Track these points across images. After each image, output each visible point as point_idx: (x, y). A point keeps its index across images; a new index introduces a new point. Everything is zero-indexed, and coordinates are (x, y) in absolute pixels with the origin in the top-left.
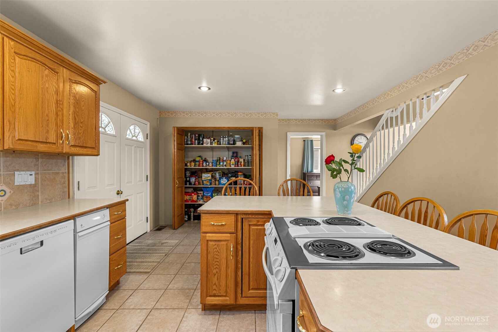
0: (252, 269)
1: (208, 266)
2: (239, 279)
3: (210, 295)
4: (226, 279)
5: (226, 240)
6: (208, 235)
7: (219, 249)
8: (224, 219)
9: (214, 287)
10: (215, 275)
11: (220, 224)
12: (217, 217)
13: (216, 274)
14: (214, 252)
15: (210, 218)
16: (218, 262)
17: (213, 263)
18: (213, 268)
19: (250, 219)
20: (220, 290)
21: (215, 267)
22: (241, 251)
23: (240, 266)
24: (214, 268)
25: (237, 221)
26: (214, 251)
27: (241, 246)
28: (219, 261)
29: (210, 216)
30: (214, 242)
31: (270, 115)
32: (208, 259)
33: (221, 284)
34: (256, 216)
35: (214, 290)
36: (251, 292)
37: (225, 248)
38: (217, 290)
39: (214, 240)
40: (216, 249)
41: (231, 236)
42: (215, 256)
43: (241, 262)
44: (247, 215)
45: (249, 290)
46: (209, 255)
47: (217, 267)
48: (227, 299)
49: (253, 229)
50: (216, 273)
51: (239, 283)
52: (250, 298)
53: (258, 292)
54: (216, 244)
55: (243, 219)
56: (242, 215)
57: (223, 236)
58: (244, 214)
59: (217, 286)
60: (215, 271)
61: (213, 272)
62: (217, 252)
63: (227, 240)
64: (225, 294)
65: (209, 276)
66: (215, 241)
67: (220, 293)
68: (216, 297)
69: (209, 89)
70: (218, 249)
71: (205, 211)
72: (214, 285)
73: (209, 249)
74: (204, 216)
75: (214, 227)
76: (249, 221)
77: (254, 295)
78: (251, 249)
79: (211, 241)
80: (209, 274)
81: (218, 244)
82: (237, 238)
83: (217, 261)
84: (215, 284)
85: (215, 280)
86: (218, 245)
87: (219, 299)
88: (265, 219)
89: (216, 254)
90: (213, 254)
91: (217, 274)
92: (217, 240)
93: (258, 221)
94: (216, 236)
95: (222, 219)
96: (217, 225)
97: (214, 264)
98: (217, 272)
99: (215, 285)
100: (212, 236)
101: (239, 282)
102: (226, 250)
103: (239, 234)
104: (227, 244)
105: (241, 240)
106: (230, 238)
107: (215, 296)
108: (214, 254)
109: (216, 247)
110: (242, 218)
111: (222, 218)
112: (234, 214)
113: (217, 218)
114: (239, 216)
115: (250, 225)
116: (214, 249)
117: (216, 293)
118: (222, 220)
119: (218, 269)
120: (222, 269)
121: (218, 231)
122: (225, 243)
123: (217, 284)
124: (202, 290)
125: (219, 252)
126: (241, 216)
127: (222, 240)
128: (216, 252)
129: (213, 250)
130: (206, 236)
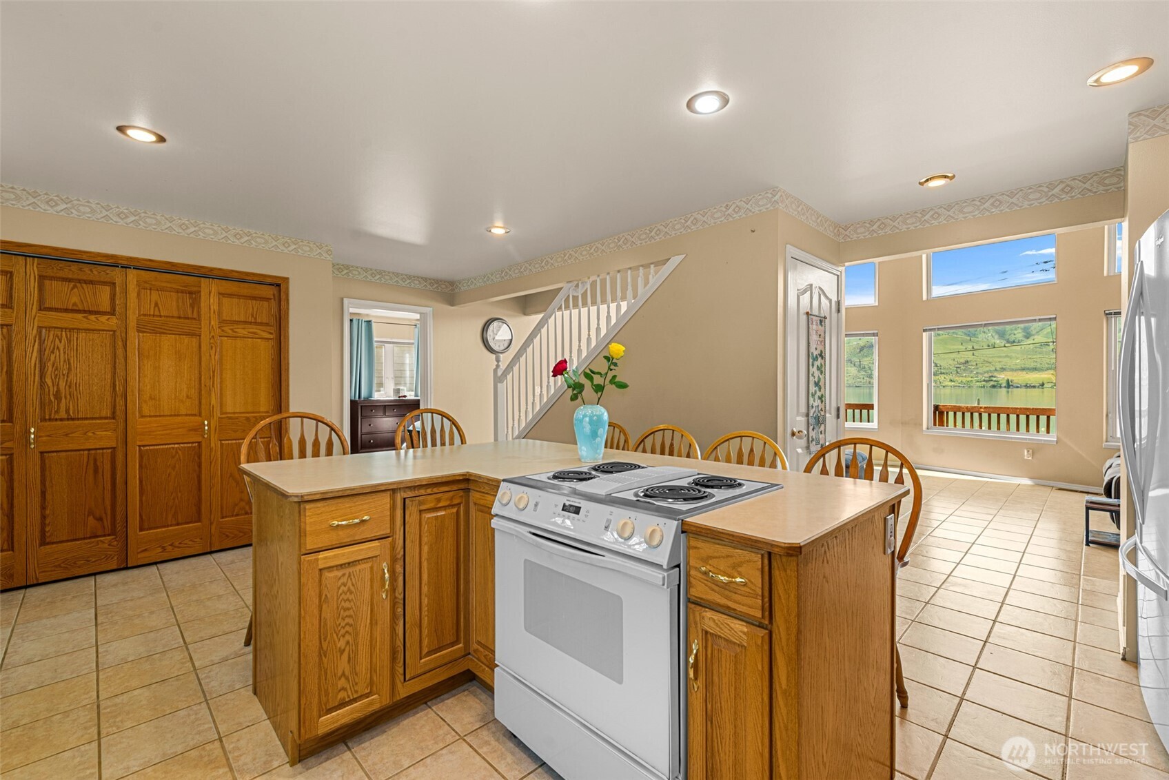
0: (426, 608)
1: (322, 637)
2: (400, 643)
3: (329, 709)
4: (371, 651)
5: (369, 558)
6: (322, 555)
7: (353, 585)
8: (365, 506)
9: (342, 683)
10: (342, 652)
11: (357, 521)
12: (347, 504)
13: (344, 650)
14: (341, 595)
15: (327, 512)
16: (350, 616)
17: (338, 623)
18: (337, 635)
19: (421, 498)
20: (356, 684)
21: (343, 631)
22: (402, 575)
23: (400, 610)
24: (340, 635)
25: (393, 508)
26: (340, 591)
27: (402, 563)
28: (352, 613)
29: (328, 505)
30: (337, 570)
31: (308, 249)
32: (322, 618)
33: (358, 669)
34: (435, 490)
35: (340, 691)
36: (425, 661)
37: (368, 577)
38: (348, 687)
39: (337, 566)
40: (345, 586)
41: (381, 546)
42: (343, 603)
43: (402, 602)
44: (416, 489)
45: (421, 659)
46: (324, 607)
47: (347, 632)
48: (373, 699)
49: (428, 518)
50: (346, 646)
51: (398, 651)
52: (423, 676)
53: (439, 656)
54: (344, 575)
55: (407, 501)
56: (404, 492)
57: (362, 549)
58: (409, 488)
59: (347, 679)
60: (342, 644)
61: (339, 646)
62: (348, 593)
63: (372, 557)
64: (369, 688)
65: (325, 660)
66: (342, 566)
67: (356, 692)
68: (345, 707)
69: (161, 139)
70: (349, 584)
71: (315, 494)
72: (340, 679)
73: (325, 592)
74: (310, 509)
75: (340, 533)
76: (420, 503)
77: (432, 666)
78: (425, 564)
79: (330, 568)
80: (325, 656)
81: (350, 573)
82: (393, 548)
83: (347, 616)
84: (343, 674)
85: (343, 665)
86: (349, 576)
87: (353, 708)
88: (451, 494)
89: (345, 599)
90: (338, 599)
91: (348, 647)
92: (345, 564)
93: (439, 500)
94: (343, 555)
95: (361, 507)
96: (348, 526)
97: (340, 624)
98: (348, 643)
99: (343, 679)
100: (335, 555)
101: (399, 649)
102: (369, 583)
103: (397, 537)
104: (372, 568)
105: (403, 550)
106: (381, 550)
107: (343, 704)
108: (340, 600)
109: (345, 581)
110: (405, 499)
111: (359, 505)
112: (389, 492)
113: (346, 508)
114: (399, 494)
115: (420, 511)
116: (339, 588)
117: (346, 697)
118: (361, 511)
119: (350, 634)
120: (361, 632)
121: (348, 540)
122: (367, 566)
123: (347, 673)
124: (308, 703)
125: (351, 593)
126: (402, 494)
127: (359, 561)
128: (346, 594)
129: (336, 590)
130: (317, 560)
